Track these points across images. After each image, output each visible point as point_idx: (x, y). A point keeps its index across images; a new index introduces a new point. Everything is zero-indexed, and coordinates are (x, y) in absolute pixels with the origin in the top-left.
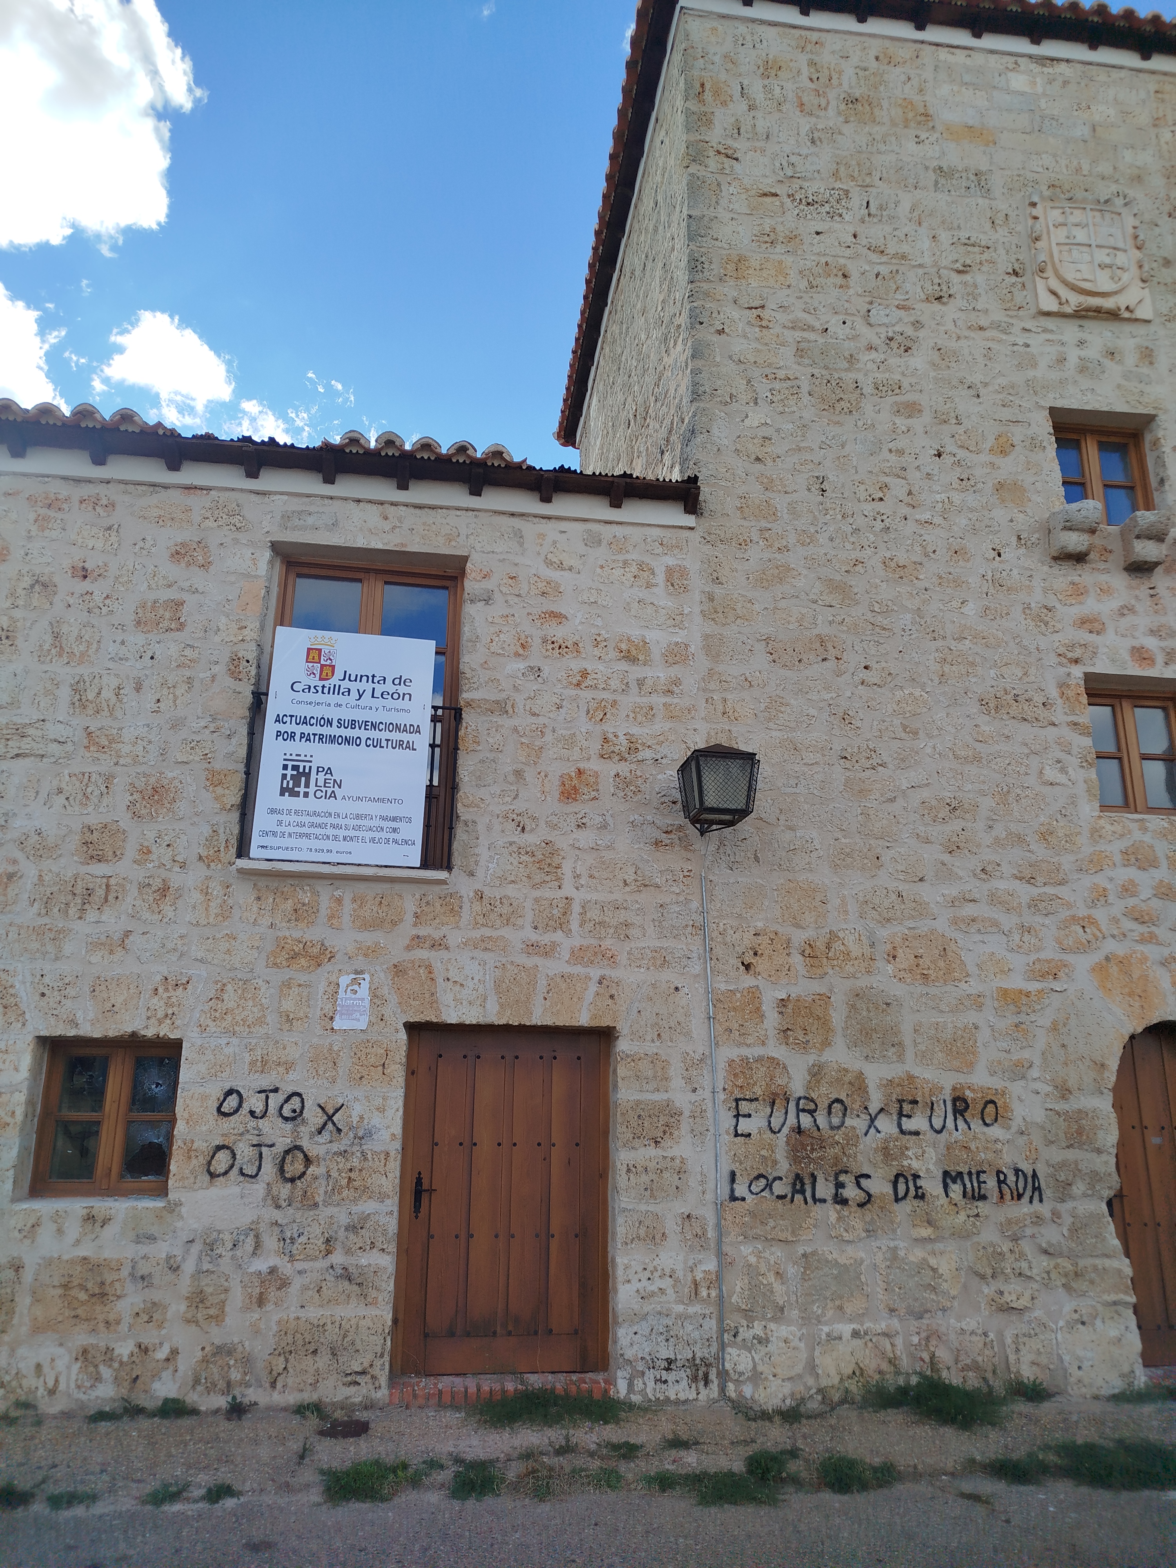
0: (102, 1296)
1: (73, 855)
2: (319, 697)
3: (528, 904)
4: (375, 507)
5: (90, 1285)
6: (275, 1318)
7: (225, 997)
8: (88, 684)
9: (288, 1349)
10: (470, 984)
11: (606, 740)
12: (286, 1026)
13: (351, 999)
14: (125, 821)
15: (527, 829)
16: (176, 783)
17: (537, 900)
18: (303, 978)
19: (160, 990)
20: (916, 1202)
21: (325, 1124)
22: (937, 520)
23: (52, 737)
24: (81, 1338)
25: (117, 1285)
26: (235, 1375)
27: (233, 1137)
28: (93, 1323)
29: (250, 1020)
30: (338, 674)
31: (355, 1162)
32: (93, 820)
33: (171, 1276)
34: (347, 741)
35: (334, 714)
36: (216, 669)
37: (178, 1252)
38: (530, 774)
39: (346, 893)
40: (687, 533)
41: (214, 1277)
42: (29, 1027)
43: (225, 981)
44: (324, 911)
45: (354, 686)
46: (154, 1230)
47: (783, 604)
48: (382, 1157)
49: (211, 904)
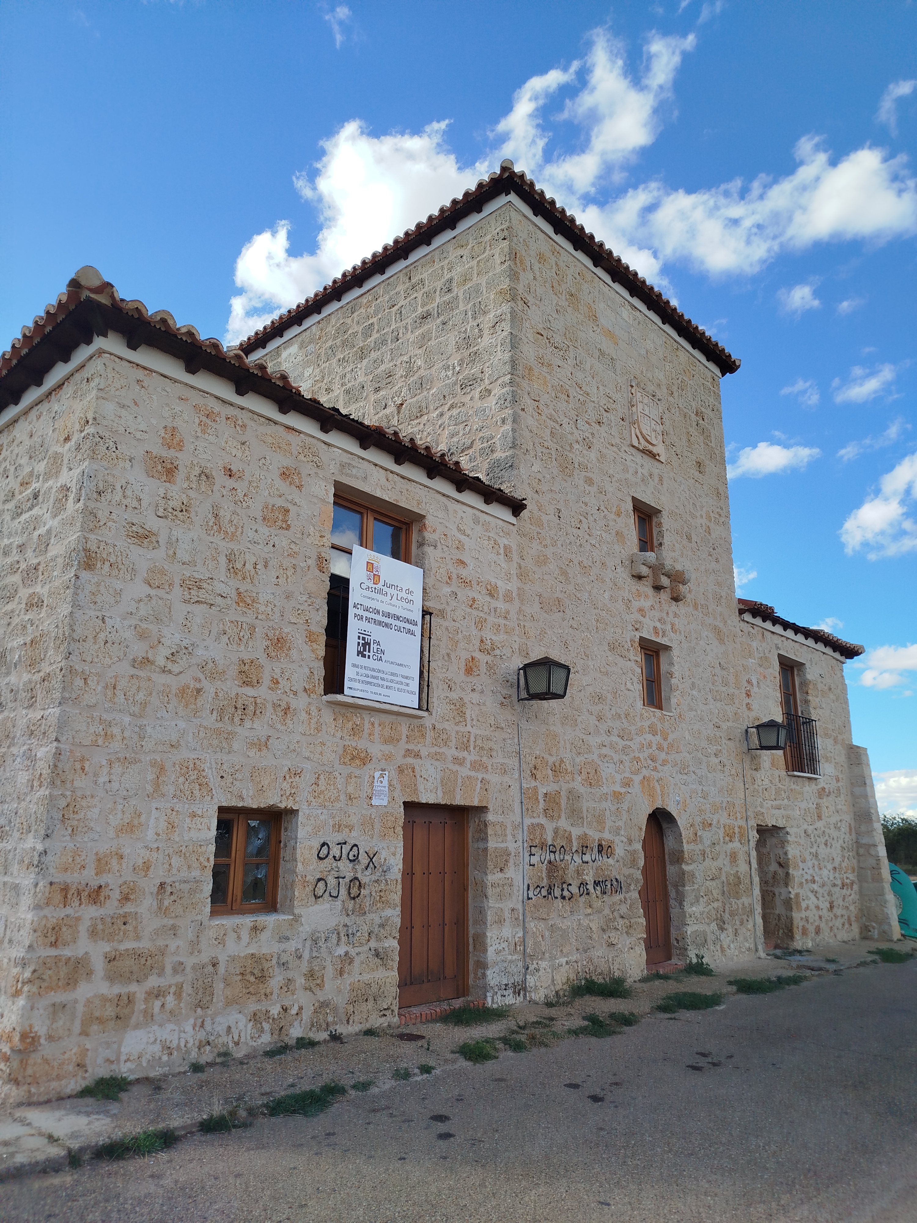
0: (262, 978)
1: (234, 680)
2: (373, 595)
3: (453, 734)
4: (383, 472)
5: (256, 972)
6: (349, 982)
7: (320, 783)
8: (237, 556)
9: (354, 999)
10: (430, 779)
11: (482, 641)
12: (350, 803)
13: (380, 786)
14: (263, 660)
15: (453, 689)
16: (290, 636)
17: (457, 732)
18: (357, 772)
19: (287, 777)
20: (587, 897)
21: (369, 864)
22: (597, 545)
23: (219, 592)
24: (252, 1006)
25: (271, 970)
26: (330, 1019)
27: (325, 873)
28: (259, 995)
29: (333, 798)
30: (382, 582)
31: (383, 886)
32: (246, 657)
33: (298, 962)
34: (387, 625)
35: (381, 607)
36: (310, 562)
37: (300, 946)
38: (453, 656)
39: (376, 719)
40: (511, 526)
41: (319, 960)
42: (215, 800)
43: (320, 772)
44: (366, 731)
45: (389, 591)
46: (288, 934)
47: (546, 577)
48: (395, 882)
49: (312, 721)
